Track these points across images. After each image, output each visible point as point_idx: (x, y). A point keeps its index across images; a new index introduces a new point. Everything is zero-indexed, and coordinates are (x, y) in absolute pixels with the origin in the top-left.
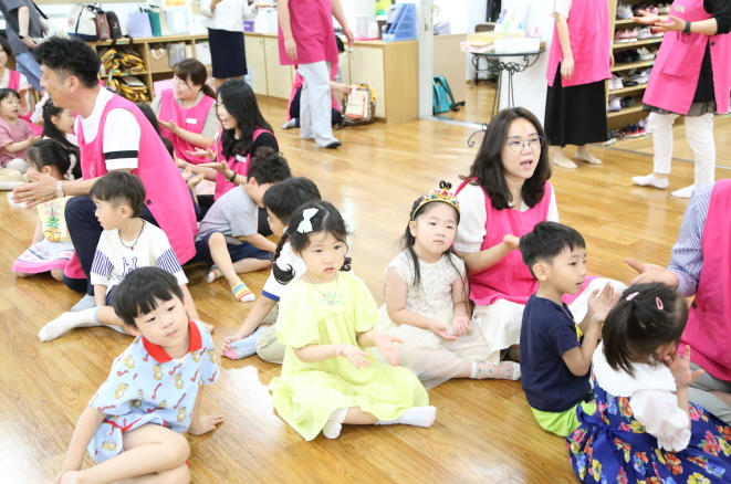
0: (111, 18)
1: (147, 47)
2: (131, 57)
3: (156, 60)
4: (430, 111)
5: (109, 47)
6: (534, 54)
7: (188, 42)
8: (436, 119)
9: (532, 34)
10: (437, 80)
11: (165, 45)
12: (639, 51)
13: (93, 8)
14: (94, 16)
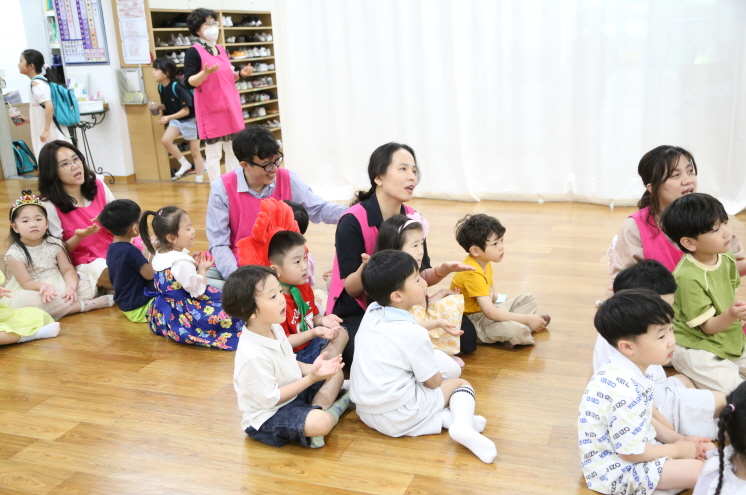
4: (15, 171)
6: (100, 113)
8: (21, 178)
9: (95, 97)
10: (16, 144)
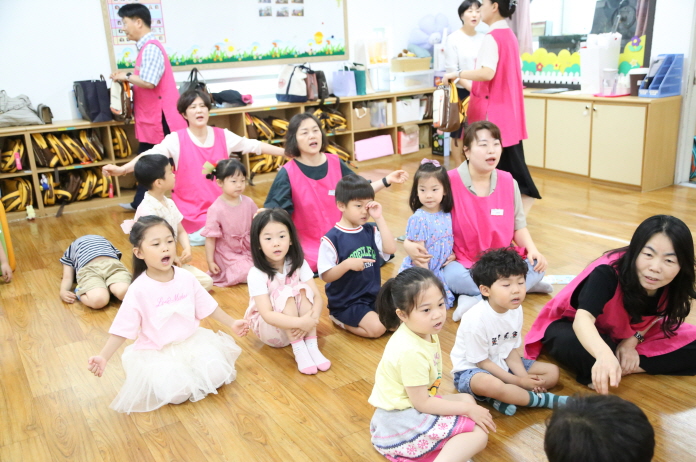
0: (320, 76)
1: (351, 106)
2: (336, 117)
3: (359, 119)
5: (316, 108)
7: (389, 100)
13: (302, 67)
14: (305, 76)
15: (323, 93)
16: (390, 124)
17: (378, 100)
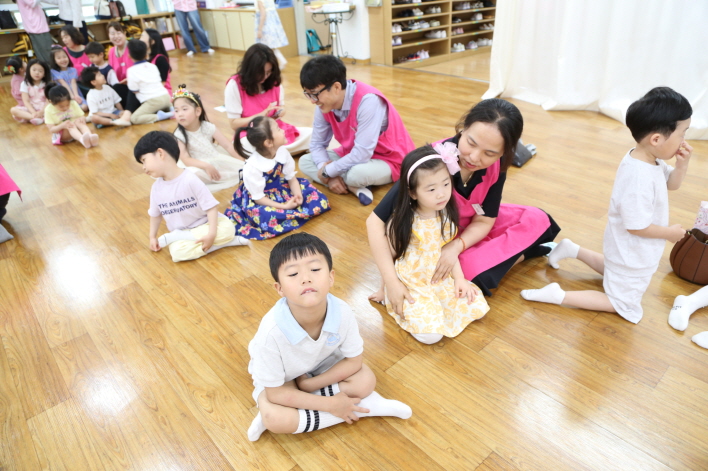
0: (119, 5)
1: (142, 21)
2: (133, 28)
4: (305, 50)
6: (348, 12)
7: (167, 17)
9: (347, 1)
10: (310, 32)
11: (154, 19)
12: (414, 11)
15: (122, 13)
16: (170, 31)
17: (160, 17)
